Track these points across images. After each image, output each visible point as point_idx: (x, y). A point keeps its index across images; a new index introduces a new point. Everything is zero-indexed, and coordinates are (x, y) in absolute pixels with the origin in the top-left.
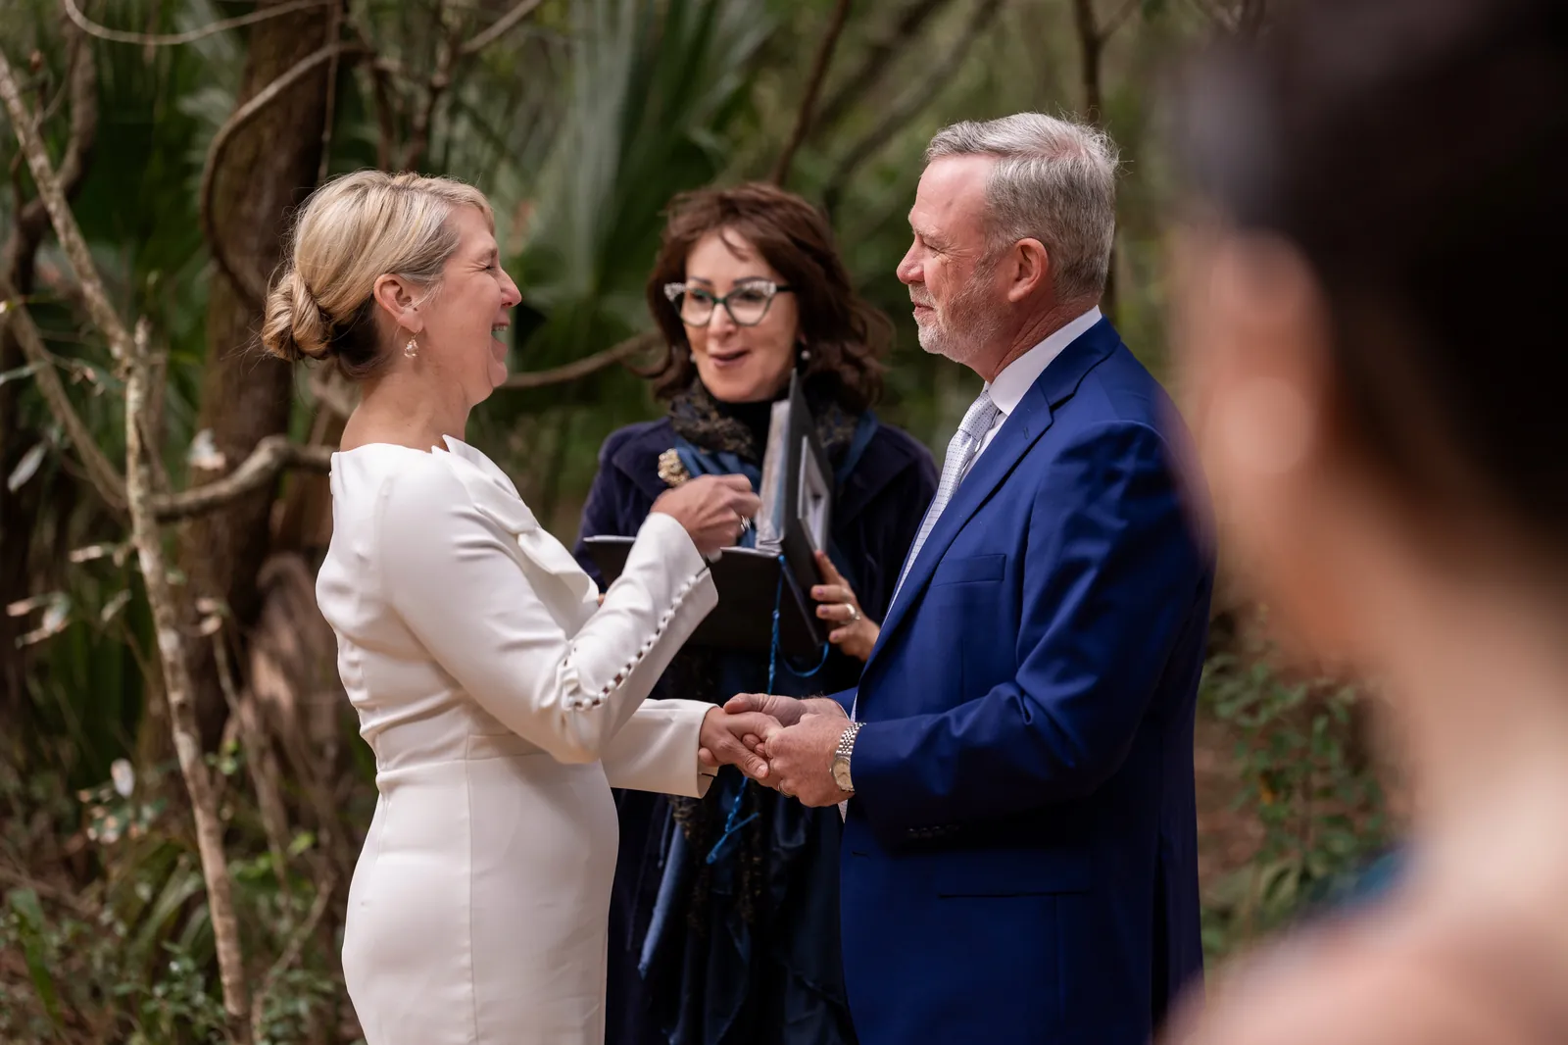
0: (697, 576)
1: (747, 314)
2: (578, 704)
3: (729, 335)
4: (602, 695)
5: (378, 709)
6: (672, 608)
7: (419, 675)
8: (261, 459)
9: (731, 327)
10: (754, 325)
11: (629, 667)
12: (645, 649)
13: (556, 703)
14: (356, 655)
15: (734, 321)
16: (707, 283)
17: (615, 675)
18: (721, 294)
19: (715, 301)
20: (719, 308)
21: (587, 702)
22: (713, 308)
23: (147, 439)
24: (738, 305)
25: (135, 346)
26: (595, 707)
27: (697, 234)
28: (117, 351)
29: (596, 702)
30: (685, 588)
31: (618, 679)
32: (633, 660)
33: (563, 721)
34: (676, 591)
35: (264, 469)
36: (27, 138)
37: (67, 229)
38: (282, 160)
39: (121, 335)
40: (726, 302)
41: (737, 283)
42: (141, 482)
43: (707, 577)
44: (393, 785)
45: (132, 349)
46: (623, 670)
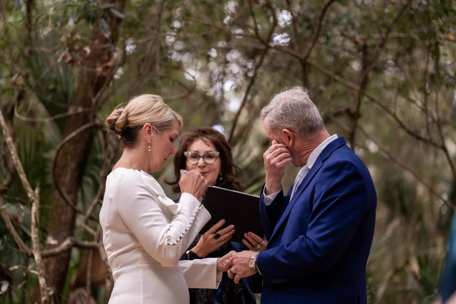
0: (199, 207)
1: (209, 161)
2: (169, 244)
3: (204, 167)
4: (176, 243)
5: (114, 250)
6: (193, 217)
7: (125, 237)
8: (67, 242)
9: (204, 165)
10: (211, 164)
11: (183, 234)
12: (187, 229)
13: (163, 243)
14: (108, 232)
15: (205, 163)
16: (197, 152)
17: (179, 237)
18: (202, 155)
19: (200, 157)
20: (201, 159)
21: (171, 243)
22: (199, 159)
23: (38, 221)
24: (206, 159)
25: (35, 194)
26: (174, 246)
27: (195, 138)
28: (30, 195)
29: (174, 245)
30: (196, 211)
31: (181, 238)
32: (184, 232)
33: (165, 249)
34: (194, 212)
35: (68, 245)
36: (6, 132)
37: (16, 159)
38: (73, 165)
39: (31, 190)
40: (203, 157)
41: (207, 152)
42: (35, 233)
43: (202, 207)
44: (118, 275)
45: (34, 195)
46: (182, 235)
